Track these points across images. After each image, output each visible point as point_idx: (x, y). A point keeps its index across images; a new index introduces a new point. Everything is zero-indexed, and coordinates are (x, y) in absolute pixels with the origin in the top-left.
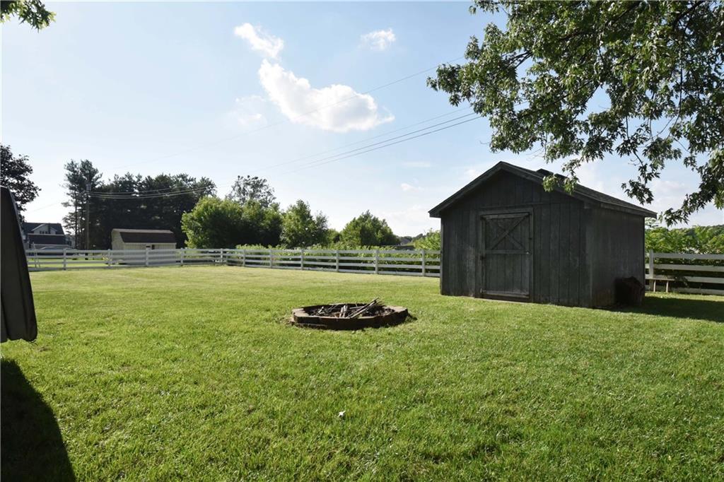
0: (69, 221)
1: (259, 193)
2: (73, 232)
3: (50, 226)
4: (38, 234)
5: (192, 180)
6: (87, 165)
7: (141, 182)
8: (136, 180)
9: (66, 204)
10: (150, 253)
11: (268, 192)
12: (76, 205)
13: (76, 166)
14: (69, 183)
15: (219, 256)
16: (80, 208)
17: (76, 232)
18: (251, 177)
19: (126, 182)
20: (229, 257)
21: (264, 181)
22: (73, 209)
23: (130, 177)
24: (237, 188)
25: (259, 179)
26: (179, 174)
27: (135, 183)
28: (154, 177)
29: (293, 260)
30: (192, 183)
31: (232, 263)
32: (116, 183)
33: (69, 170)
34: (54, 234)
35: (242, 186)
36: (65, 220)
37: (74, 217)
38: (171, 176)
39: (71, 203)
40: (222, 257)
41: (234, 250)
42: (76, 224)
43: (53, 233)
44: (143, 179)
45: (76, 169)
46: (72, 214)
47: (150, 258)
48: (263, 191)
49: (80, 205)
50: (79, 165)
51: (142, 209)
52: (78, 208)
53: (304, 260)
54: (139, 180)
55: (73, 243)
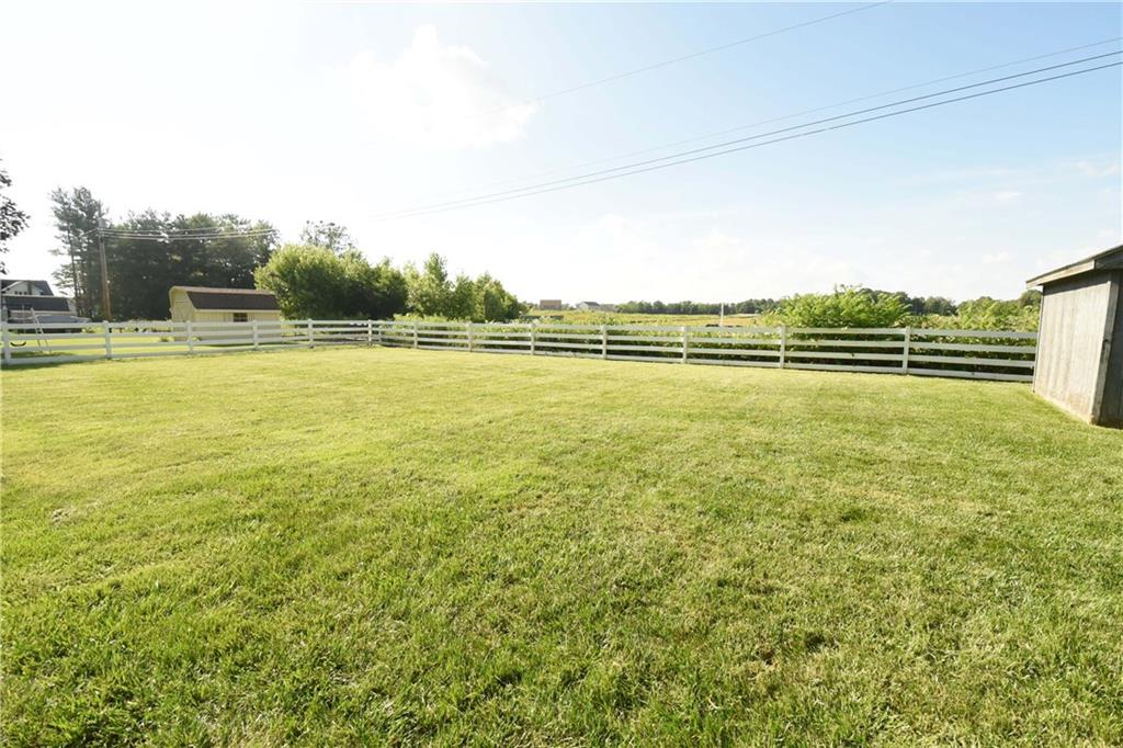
0: (63, 278)
1: (337, 245)
2: (70, 293)
3: (30, 284)
4: (14, 295)
5: (245, 223)
6: (82, 194)
7: (170, 222)
8: (162, 219)
9: (55, 252)
10: (259, 328)
11: (350, 244)
12: (72, 253)
13: (66, 195)
14: (57, 220)
15: (367, 332)
16: (79, 258)
17: (76, 294)
18: (326, 223)
19: (147, 222)
20: (383, 333)
21: (344, 228)
22: (68, 260)
23: (152, 214)
24: (307, 237)
25: (337, 226)
26: (225, 213)
27: (160, 224)
28: (189, 215)
29: (511, 339)
30: (245, 226)
31: (391, 343)
32: (132, 222)
33: (56, 200)
34: (38, 296)
35: (313, 235)
36: (56, 275)
37: (71, 271)
38: (214, 215)
39: (66, 251)
40: (370, 333)
41: (391, 323)
42: (75, 281)
43: (36, 294)
44: (173, 219)
45: (65, 200)
46: (66, 267)
47: (260, 336)
48: (342, 242)
49: (77, 254)
50: (71, 195)
51: (175, 260)
52: (75, 258)
53: (536, 340)
54: (167, 220)
55: (73, 308)
